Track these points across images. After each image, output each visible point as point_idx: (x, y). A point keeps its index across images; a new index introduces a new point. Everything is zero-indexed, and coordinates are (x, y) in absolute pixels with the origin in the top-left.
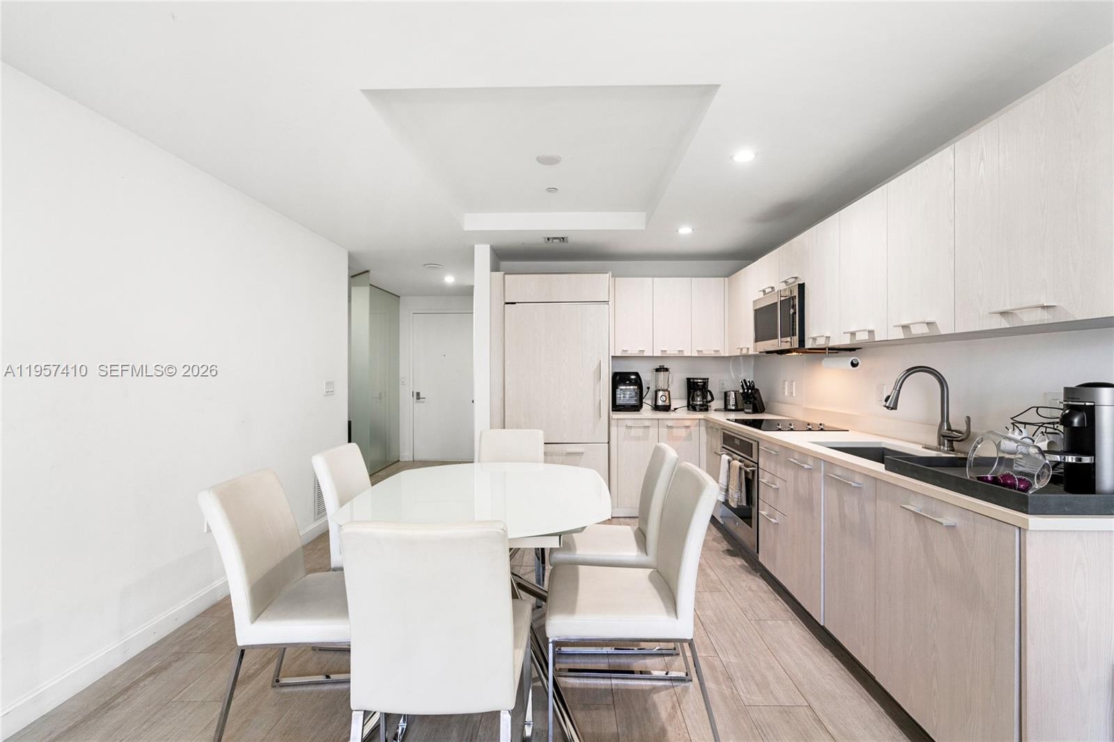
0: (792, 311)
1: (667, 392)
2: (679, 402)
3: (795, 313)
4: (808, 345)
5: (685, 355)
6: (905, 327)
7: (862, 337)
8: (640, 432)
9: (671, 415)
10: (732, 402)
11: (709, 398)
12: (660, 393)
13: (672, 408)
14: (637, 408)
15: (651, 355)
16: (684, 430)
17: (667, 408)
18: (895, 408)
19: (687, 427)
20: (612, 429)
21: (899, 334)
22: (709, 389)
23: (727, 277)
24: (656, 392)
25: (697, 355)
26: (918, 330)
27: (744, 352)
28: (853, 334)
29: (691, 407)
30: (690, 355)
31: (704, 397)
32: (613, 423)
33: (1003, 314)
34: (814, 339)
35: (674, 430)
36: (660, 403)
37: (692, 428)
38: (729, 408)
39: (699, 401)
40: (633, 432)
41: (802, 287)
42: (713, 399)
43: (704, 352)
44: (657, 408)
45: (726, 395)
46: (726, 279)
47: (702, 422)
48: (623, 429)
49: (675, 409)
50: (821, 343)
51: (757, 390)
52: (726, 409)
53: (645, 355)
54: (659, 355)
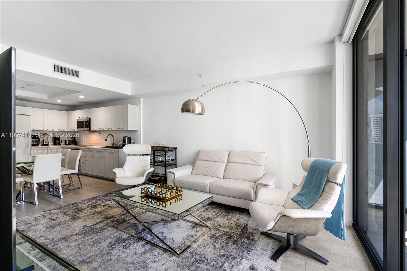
0: (88, 123)
1: (47, 141)
2: (51, 143)
3: (88, 124)
4: (91, 130)
5: (54, 130)
6: (108, 129)
7: (102, 129)
8: (41, 151)
9: (49, 146)
10: (68, 142)
11: (61, 142)
12: (45, 141)
13: (49, 145)
14: (38, 145)
15: (43, 130)
16: (55, 150)
17: (47, 145)
18: (107, 140)
19: (56, 149)
20: (32, 151)
21: (107, 130)
22: (61, 139)
23: (67, 111)
24: (43, 141)
25: (58, 130)
26: (110, 129)
27: (73, 130)
28: (100, 129)
29: (55, 144)
30: (55, 130)
31: (59, 141)
32: (32, 149)
33: (119, 128)
34: (93, 129)
35: (53, 150)
36: (45, 143)
37: (58, 149)
38: (67, 144)
39: (57, 143)
40: (39, 151)
41: (90, 119)
42: (62, 142)
43: (60, 130)
44: (43, 145)
45: (66, 141)
46: (67, 112)
47: (61, 147)
48: (36, 151)
49: (50, 145)
50: (94, 130)
51: (76, 139)
52: (66, 144)
53: (41, 130)
54: (46, 130)
